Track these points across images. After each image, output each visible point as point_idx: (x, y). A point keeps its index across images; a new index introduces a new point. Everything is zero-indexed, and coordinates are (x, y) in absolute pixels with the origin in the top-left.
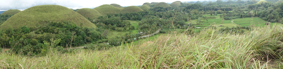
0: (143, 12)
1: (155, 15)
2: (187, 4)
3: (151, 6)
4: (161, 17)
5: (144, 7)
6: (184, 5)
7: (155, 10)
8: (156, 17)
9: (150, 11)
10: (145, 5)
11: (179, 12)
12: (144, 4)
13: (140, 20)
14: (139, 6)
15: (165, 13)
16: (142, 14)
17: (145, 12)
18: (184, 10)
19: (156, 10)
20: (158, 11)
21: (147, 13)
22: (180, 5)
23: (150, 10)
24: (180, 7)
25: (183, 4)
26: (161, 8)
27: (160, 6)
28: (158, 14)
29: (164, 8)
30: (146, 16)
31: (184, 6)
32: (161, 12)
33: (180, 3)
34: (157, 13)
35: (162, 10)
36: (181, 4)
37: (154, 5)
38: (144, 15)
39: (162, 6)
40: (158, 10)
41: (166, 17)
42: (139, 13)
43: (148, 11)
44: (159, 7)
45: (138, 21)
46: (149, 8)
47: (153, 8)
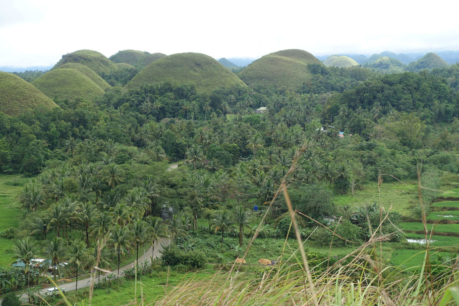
0: (54, 117)
1: (140, 144)
2: (356, 74)
3: (112, 78)
4: (177, 153)
5: (63, 83)
6: (333, 80)
7: (137, 106)
8: (142, 155)
9: (103, 114)
10: (75, 69)
11: (298, 128)
12: (69, 59)
13: (33, 170)
14: (28, 76)
15: (204, 129)
16: (46, 128)
17: (67, 118)
18: (328, 117)
19: (147, 105)
20: (160, 114)
21: (82, 121)
22: (307, 76)
23: (107, 102)
24: (305, 90)
25: (324, 72)
26: (181, 94)
27: (177, 83)
28: (157, 136)
29: (200, 91)
30: (79, 144)
31: (333, 89)
32: (179, 122)
33: (303, 63)
34: (151, 125)
35: (187, 105)
36: (316, 68)
37: (133, 73)
38: (64, 135)
39: (189, 83)
40: (157, 104)
41: (212, 154)
42: (23, 119)
43: (89, 114)
44: (168, 88)
45: (18, 178)
46: (100, 87)
47: (124, 90)
